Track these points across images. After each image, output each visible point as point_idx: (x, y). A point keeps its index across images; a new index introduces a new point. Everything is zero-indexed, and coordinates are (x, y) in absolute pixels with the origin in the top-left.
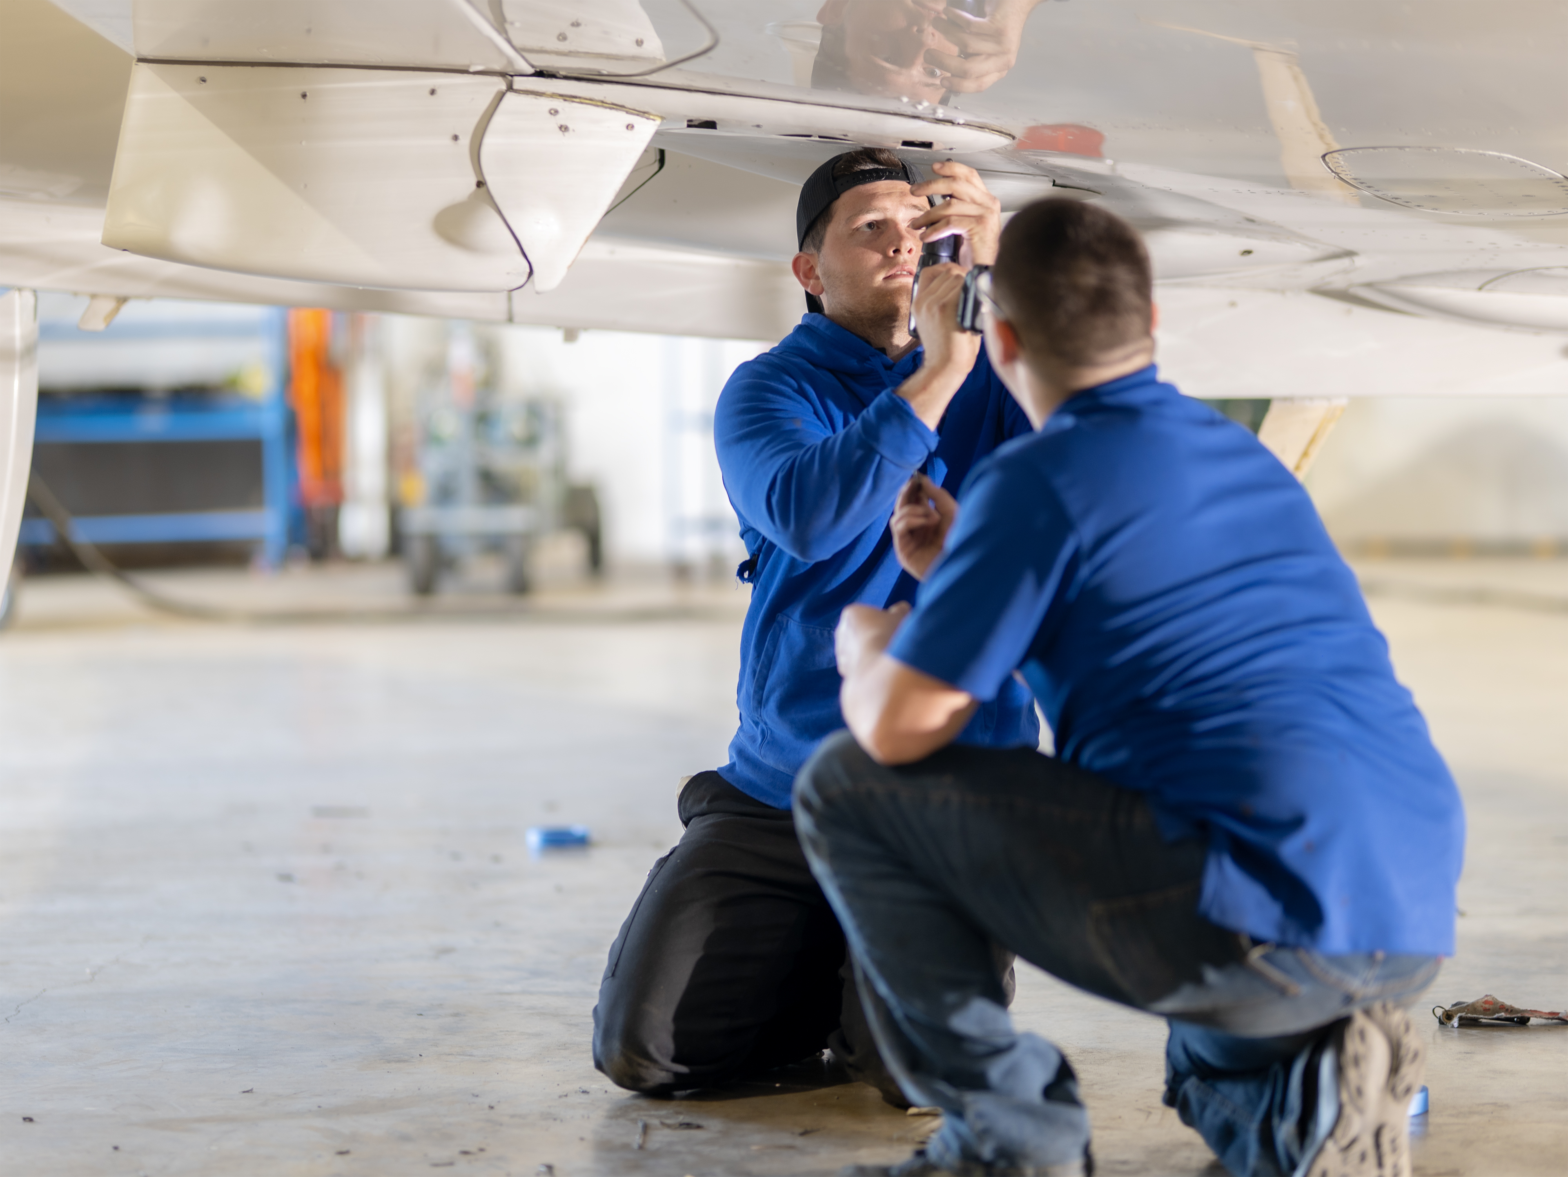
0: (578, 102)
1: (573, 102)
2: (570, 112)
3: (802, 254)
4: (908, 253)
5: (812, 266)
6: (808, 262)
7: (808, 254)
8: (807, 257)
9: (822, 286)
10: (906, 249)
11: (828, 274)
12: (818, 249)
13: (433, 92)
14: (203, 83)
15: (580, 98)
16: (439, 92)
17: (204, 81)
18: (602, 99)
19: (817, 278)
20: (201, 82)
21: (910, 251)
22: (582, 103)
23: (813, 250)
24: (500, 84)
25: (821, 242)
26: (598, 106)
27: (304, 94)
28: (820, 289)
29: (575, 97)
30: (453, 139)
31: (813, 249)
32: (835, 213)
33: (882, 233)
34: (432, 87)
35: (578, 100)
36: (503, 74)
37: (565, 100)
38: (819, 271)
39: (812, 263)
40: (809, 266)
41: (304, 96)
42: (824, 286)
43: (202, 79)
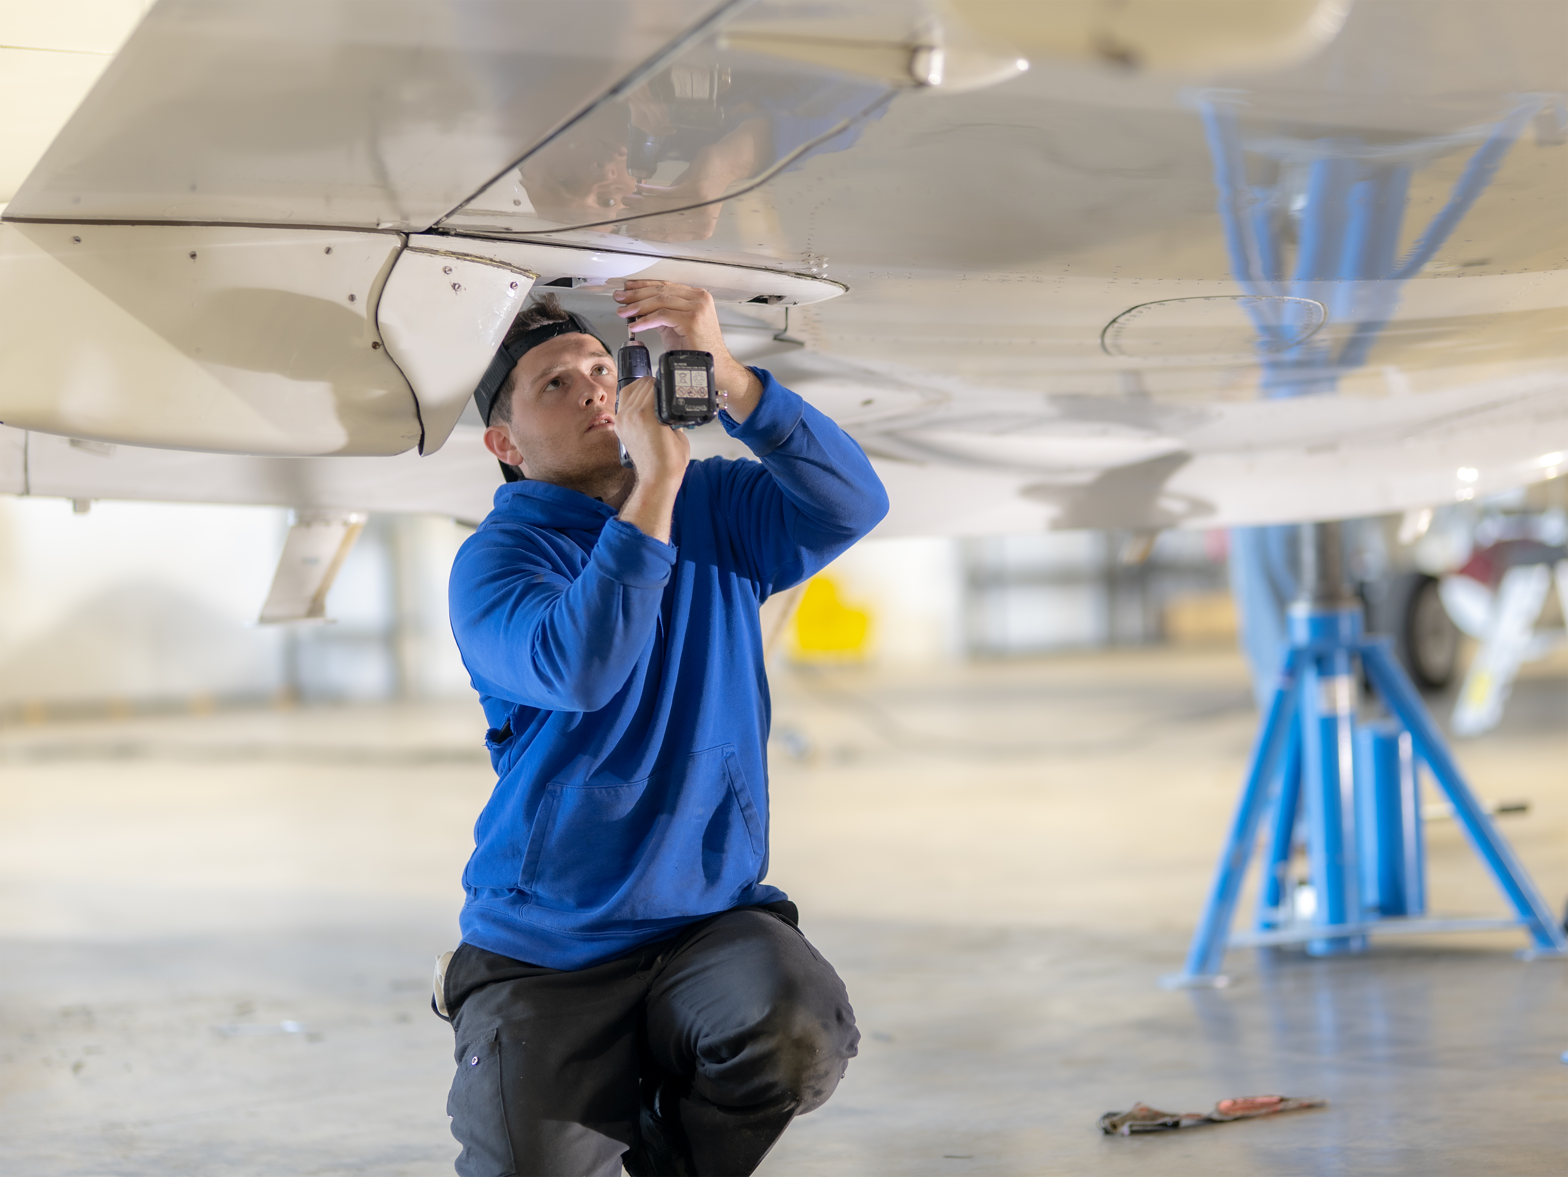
0: (469, 260)
1: (465, 260)
2: (464, 270)
3: (490, 428)
4: (601, 401)
5: (505, 438)
6: (499, 434)
7: (498, 427)
8: (498, 430)
9: (521, 455)
10: (598, 398)
11: (524, 442)
12: (508, 419)
13: (328, 251)
14: (78, 243)
15: (471, 255)
16: (334, 251)
17: (78, 240)
18: (492, 256)
19: (513, 448)
20: (75, 242)
21: (602, 399)
22: (473, 261)
23: (503, 423)
24: (396, 242)
25: (509, 411)
26: (487, 264)
27: (192, 254)
28: (519, 457)
29: (467, 255)
30: (350, 299)
31: (501, 421)
32: (516, 380)
33: (569, 388)
34: (328, 246)
35: (469, 258)
36: (398, 232)
37: (458, 258)
38: (513, 440)
39: (504, 435)
40: (502, 439)
41: (193, 256)
42: (522, 455)
43: (76, 239)
